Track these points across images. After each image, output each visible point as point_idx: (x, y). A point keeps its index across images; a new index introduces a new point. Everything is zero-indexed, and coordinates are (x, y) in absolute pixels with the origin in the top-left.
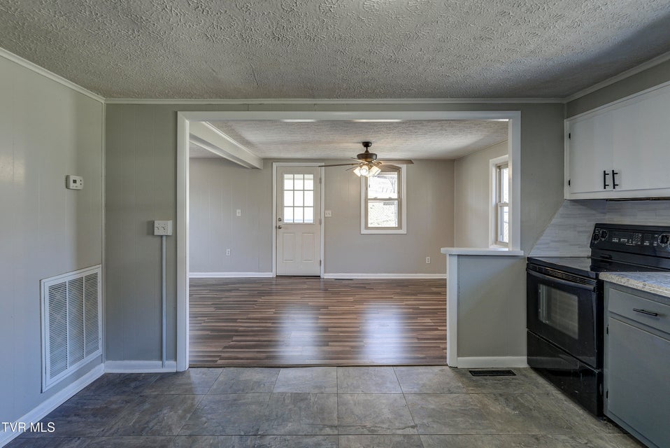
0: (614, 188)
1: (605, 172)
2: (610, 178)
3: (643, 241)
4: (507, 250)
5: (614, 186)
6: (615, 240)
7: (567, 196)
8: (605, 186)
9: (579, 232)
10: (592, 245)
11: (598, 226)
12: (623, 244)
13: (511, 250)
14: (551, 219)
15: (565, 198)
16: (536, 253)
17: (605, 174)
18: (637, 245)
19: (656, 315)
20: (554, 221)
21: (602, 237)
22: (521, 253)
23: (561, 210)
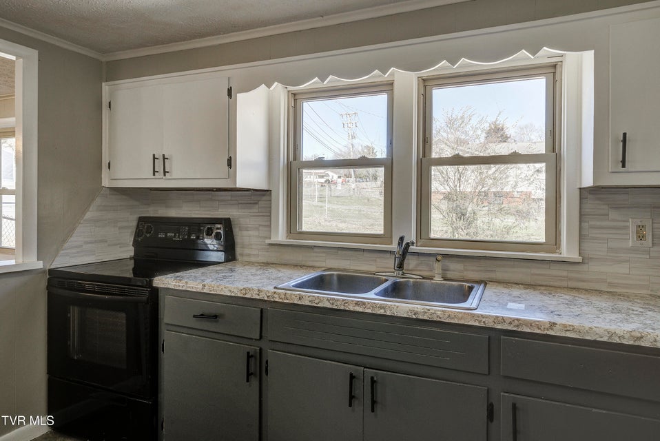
0: (165, 175)
1: (154, 155)
2: (160, 163)
3: (189, 235)
4: (13, 262)
5: (165, 172)
6: (162, 235)
7: (106, 182)
8: (154, 172)
9: (120, 228)
10: (136, 243)
11: (141, 220)
12: (171, 238)
13: (20, 261)
14: (84, 213)
15: (103, 185)
16: (62, 262)
17: (154, 158)
18: (184, 240)
19: (216, 317)
20: (88, 215)
21: (147, 232)
22: (40, 265)
23: (98, 201)
